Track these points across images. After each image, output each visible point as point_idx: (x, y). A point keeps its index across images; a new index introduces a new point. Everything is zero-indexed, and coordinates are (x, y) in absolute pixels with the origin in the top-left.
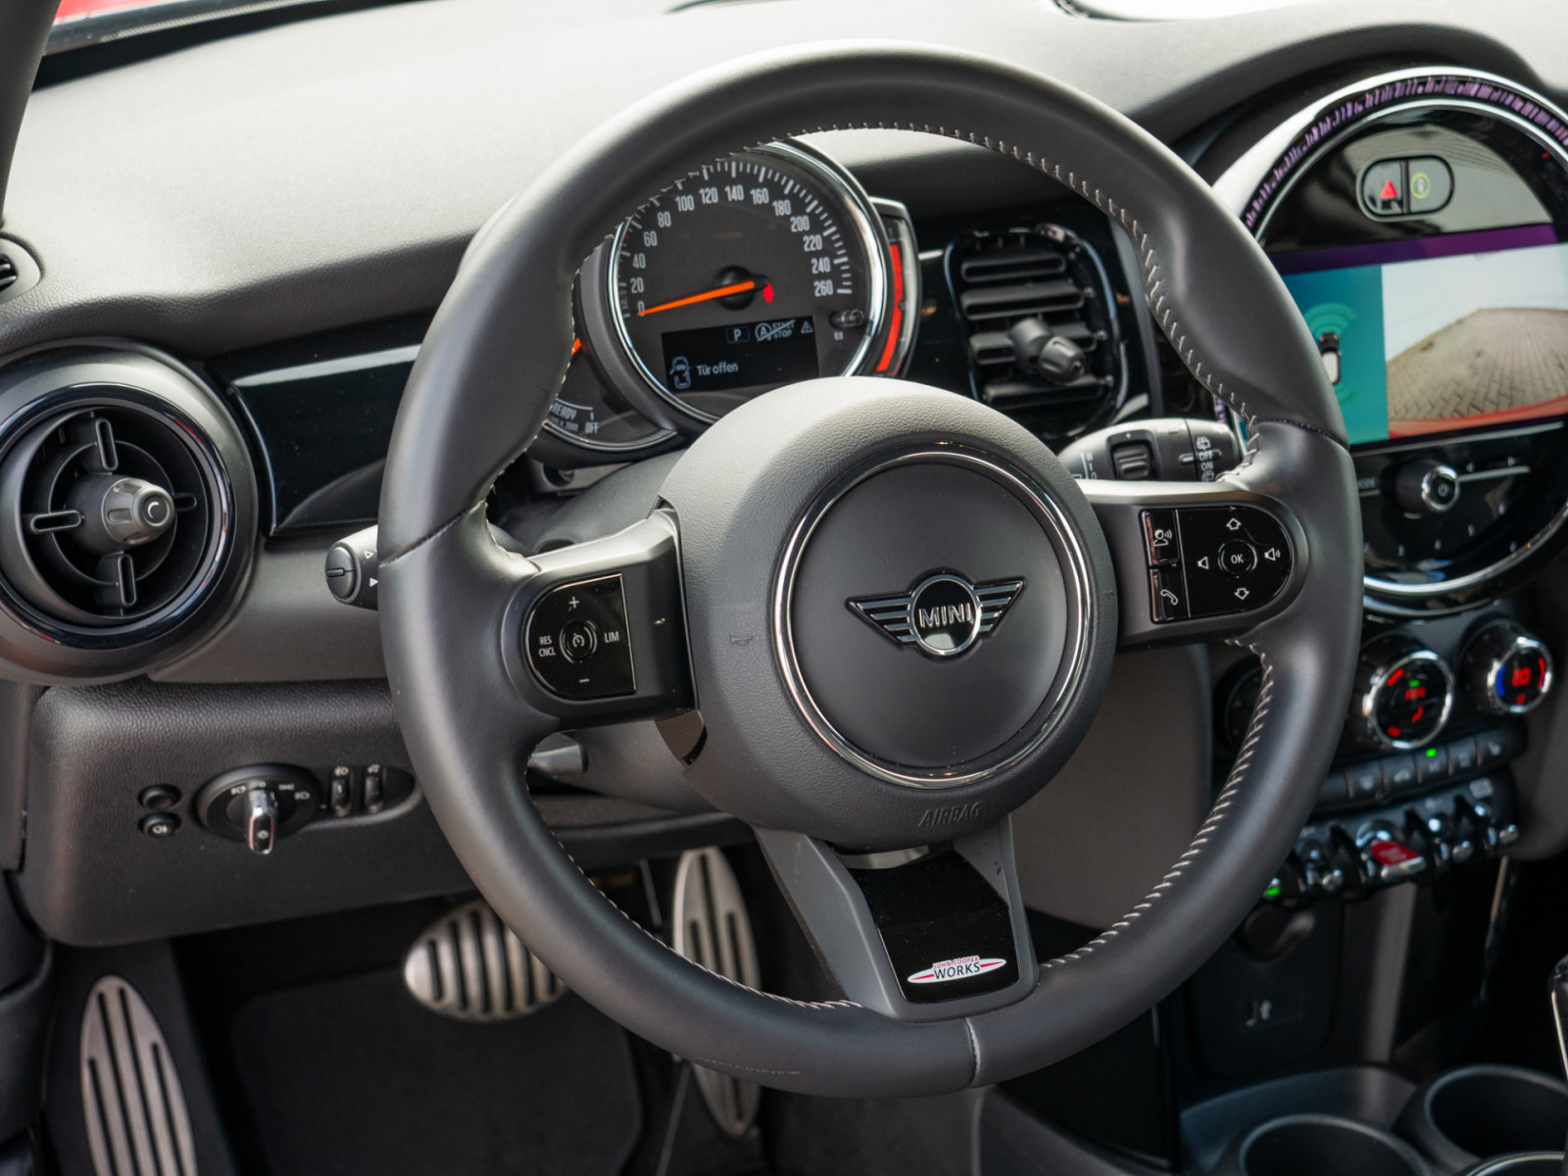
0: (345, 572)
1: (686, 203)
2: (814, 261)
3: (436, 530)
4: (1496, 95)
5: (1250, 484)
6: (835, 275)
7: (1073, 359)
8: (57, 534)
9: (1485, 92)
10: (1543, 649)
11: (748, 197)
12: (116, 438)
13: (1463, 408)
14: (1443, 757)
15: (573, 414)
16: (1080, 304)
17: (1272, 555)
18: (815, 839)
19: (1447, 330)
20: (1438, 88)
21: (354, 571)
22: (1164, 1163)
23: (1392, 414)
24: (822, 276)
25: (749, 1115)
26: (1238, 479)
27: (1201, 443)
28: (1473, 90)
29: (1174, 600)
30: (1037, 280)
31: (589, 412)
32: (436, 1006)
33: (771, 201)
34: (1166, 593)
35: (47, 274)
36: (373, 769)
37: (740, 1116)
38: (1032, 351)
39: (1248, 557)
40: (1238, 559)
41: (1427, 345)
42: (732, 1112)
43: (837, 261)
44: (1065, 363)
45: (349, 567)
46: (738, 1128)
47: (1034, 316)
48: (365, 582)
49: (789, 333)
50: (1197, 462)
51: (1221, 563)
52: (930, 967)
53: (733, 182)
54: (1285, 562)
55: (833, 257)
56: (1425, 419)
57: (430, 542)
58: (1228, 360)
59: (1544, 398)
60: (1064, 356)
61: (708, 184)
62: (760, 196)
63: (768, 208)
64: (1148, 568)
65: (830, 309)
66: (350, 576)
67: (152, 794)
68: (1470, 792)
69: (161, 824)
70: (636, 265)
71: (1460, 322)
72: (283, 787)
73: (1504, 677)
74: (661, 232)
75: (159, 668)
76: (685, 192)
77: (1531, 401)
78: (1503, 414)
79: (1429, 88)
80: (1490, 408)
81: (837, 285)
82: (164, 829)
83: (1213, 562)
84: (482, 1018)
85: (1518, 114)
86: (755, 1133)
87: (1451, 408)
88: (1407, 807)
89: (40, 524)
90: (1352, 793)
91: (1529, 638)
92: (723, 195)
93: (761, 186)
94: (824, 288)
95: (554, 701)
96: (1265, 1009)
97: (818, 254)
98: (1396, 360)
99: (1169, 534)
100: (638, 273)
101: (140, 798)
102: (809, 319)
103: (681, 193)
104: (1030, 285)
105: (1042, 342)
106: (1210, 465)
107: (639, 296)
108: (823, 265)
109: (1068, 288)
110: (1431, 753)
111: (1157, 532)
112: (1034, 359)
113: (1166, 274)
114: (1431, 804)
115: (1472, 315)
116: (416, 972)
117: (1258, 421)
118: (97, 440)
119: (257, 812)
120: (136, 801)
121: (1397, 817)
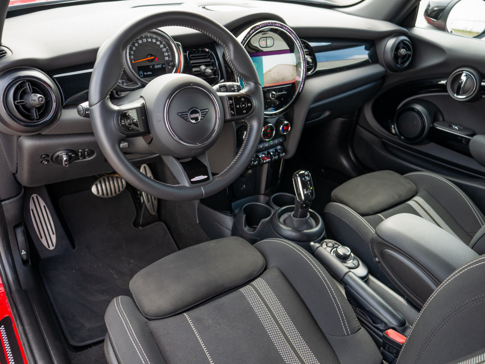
0: (81, 110)
1: (140, 42)
2: (165, 53)
3: (100, 101)
4: (281, 26)
5: (245, 92)
6: (168, 56)
7: (211, 73)
8: (21, 105)
9: (279, 25)
10: (289, 123)
11: (152, 41)
12: (31, 86)
13: (276, 82)
14: (273, 142)
15: (121, 82)
16: (211, 63)
17: (249, 105)
18: (173, 157)
19: (273, 68)
20: (272, 24)
21: (83, 110)
22: (229, 212)
23: (265, 83)
24: (166, 56)
25: (156, 211)
26: (243, 91)
27: (235, 86)
28: (277, 25)
29: (233, 113)
30: (203, 58)
31: (124, 81)
32: (98, 195)
33: (156, 42)
34: (232, 112)
35: (13, 53)
36: (87, 150)
37: (154, 211)
38: (204, 71)
39: (245, 105)
40: (244, 105)
41: (270, 71)
42: (153, 211)
43: (169, 53)
44: (209, 73)
45: (82, 110)
46: (154, 213)
47: (203, 65)
48: (85, 112)
49: (161, 67)
50: (234, 90)
51: (241, 106)
52: (194, 178)
53: (149, 38)
54: (251, 106)
55: (168, 52)
56: (270, 84)
57: (99, 103)
58: (241, 70)
59: (289, 80)
60: (209, 72)
61: (144, 38)
62: (154, 41)
63: (156, 43)
64: (229, 107)
65: (168, 62)
66: (82, 111)
67: (43, 156)
68: (277, 148)
69: (46, 162)
70: (132, 53)
71: (275, 67)
72: (69, 154)
73: (283, 128)
74: (136, 47)
75: (43, 132)
76: (140, 40)
77: (287, 81)
78: (282, 83)
79: (270, 24)
80: (280, 82)
81: (169, 58)
82: (46, 163)
83: (239, 106)
84: (107, 197)
85: (285, 29)
86: (157, 214)
87: (274, 82)
88: (267, 151)
89: (17, 103)
90: (259, 149)
91: (287, 121)
92: (147, 40)
93: (154, 39)
94: (167, 58)
95: (125, 132)
96: (244, 186)
97: (165, 52)
98: (265, 73)
99: (232, 101)
100: (132, 55)
101: (41, 157)
102: (164, 64)
103: (139, 40)
104: (202, 59)
105: (205, 69)
106: (237, 90)
107: (132, 59)
108: (166, 54)
109: (209, 60)
110: (271, 141)
111: (230, 101)
112: (204, 73)
113: (230, 55)
114: (271, 150)
115: (277, 66)
116: (94, 189)
117: (246, 81)
118: (27, 86)
119: (65, 159)
120: (40, 158)
121: (266, 152)
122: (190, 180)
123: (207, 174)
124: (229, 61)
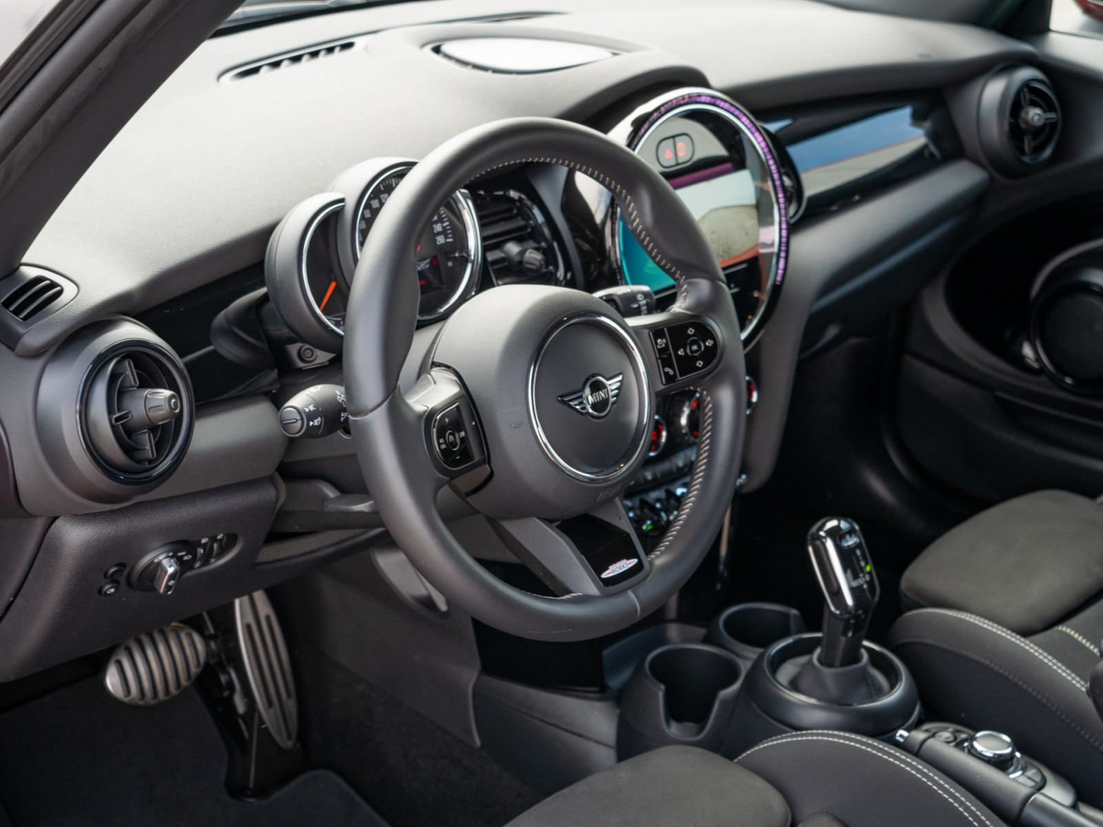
0: (297, 420)
1: (374, 205)
2: (434, 226)
4: (713, 101)
6: (444, 232)
7: (540, 261)
8: (122, 424)
9: (708, 100)
16: (529, 230)
17: (709, 343)
20: (690, 100)
21: (302, 419)
24: (439, 234)
26: (678, 307)
27: (640, 297)
28: (703, 99)
29: (671, 372)
30: (504, 220)
31: (340, 321)
32: (127, 700)
34: (667, 369)
35: (81, 288)
36: (220, 537)
37: (289, 738)
38: (517, 259)
39: (699, 346)
40: (695, 348)
42: (285, 736)
43: (445, 225)
44: (537, 263)
45: (299, 418)
46: (290, 744)
47: (510, 240)
48: (308, 424)
49: (428, 266)
50: (639, 307)
51: (688, 351)
52: (608, 569)
54: (715, 344)
55: (442, 222)
59: (745, 249)
60: (536, 259)
61: (384, 192)
64: (657, 359)
65: (447, 251)
66: (299, 422)
67: (112, 570)
69: (111, 588)
72: (180, 554)
74: (367, 222)
76: (374, 198)
79: (686, 101)
81: (446, 237)
82: (112, 590)
83: (685, 352)
84: (152, 702)
89: (118, 419)
90: (674, 470)
94: (441, 240)
97: (436, 223)
99: (664, 341)
101: (106, 574)
102: (435, 257)
104: (502, 223)
105: (522, 253)
106: (645, 308)
108: (438, 228)
109: (521, 223)
111: (659, 341)
112: (520, 263)
115: (708, 213)
116: (112, 681)
117: (686, 279)
118: (130, 373)
119: (171, 570)
120: (102, 576)
122: (599, 574)
123: (636, 555)
124: (641, 232)
